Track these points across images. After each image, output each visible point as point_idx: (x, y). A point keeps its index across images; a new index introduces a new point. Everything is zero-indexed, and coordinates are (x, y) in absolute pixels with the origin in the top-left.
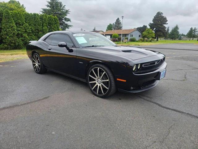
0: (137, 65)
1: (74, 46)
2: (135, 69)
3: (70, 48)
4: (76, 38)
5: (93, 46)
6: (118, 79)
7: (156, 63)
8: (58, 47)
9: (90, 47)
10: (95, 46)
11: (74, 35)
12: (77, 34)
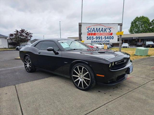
0: (112, 63)
1: (59, 50)
2: (111, 66)
3: (56, 52)
4: (61, 44)
5: (74, 49)
6: (97, 75)
7: (125, 61)
8: (47, 51)
9: (72, 50)
10: (76, 50)
11: (59, 42)
12: (61, 41)
